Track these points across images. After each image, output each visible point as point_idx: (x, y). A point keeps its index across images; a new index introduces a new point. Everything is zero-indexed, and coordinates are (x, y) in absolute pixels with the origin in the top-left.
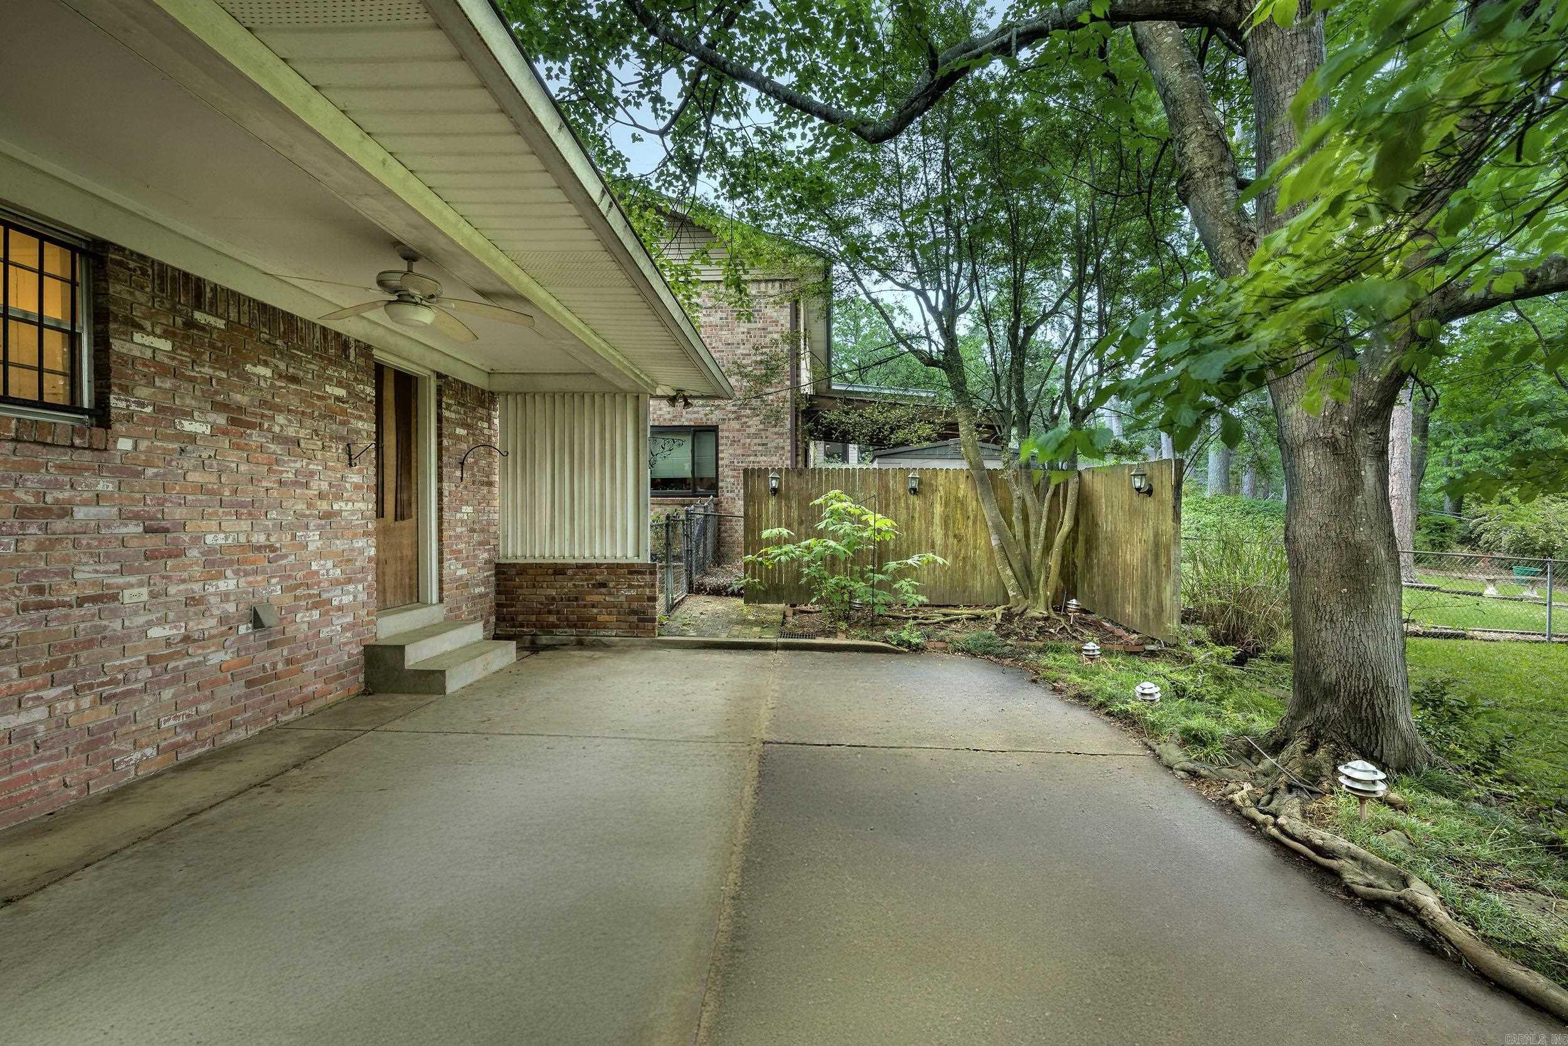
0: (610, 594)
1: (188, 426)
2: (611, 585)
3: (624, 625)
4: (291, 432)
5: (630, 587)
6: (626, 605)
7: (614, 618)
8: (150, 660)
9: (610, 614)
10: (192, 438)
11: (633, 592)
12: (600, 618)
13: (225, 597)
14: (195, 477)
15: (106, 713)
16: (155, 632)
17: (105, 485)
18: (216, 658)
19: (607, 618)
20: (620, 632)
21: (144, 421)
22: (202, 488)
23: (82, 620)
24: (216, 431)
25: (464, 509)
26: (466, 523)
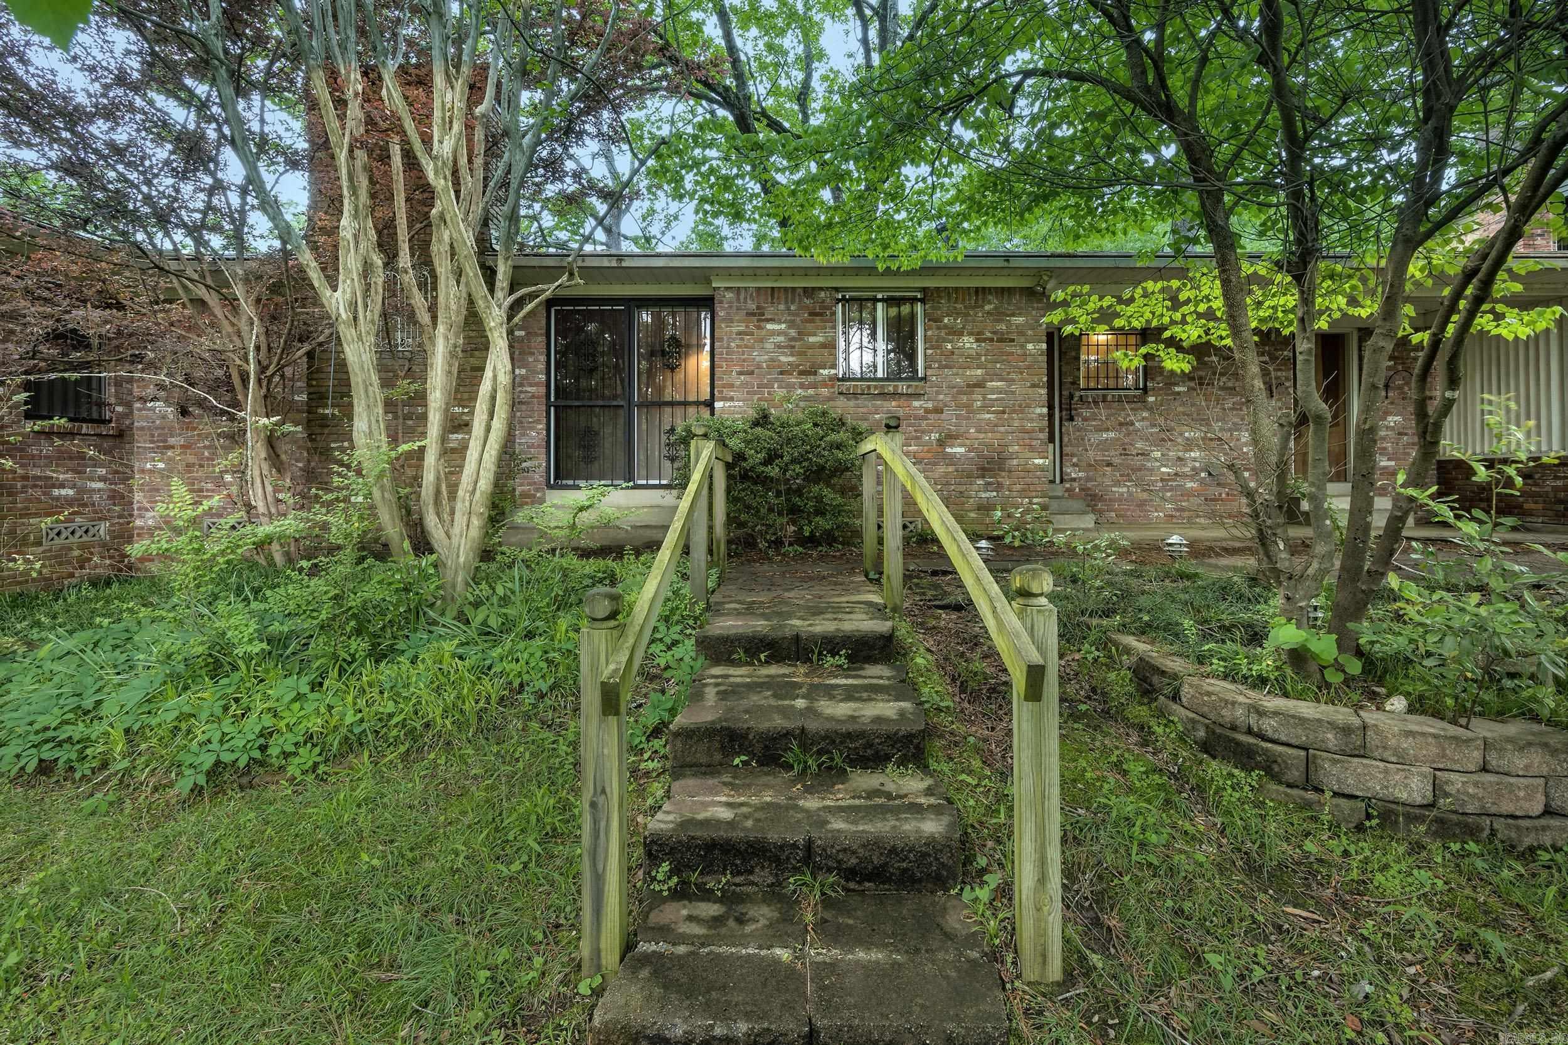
0: (1536, 485)
1: (1177, 389)
2: (1537, 476)
3: (1550, 513)
4: (1230, 384)
5: (1556, 478)
6: (1551, 495)
7: (1540, 506)
8: (1162, 480)
9: (1536, 503)
10: (1179, 393)
11: (1559, 483)
12: (1526, 506)
13: (1194, 460)
14: (1181, 409)
15: (1145, 496)
16: (1163, 469)
17: (1145, 414)
18: (1189, 485)
19: (1533, 506)
20: (1546, 519)
21: (1160, 389)
22: (1184, 414)
23: (1137, 461)
24: (1190, 389)
25: (1390, 418)
26: (1392, 429)
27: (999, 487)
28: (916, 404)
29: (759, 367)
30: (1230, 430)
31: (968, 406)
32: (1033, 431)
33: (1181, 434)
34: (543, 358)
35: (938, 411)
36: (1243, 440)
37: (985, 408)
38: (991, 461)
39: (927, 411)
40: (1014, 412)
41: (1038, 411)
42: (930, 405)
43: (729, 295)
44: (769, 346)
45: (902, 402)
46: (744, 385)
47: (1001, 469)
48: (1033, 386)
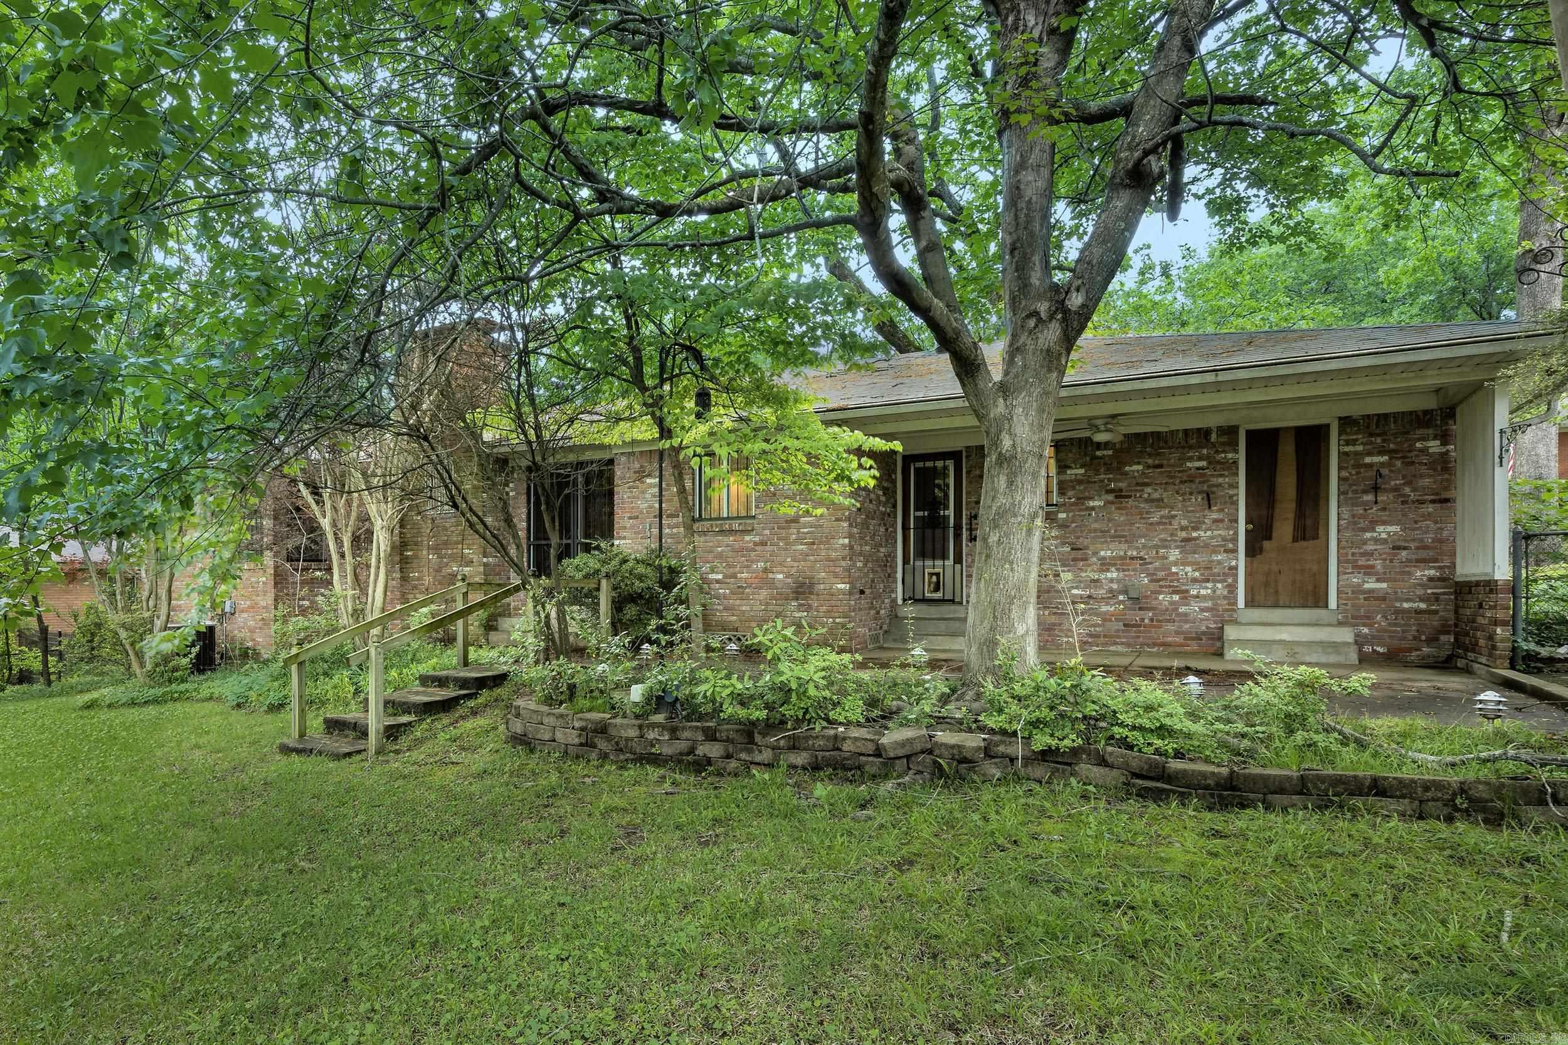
1: (1091, 504)
4: (1156, 495)
8: (1072, 603)
10: (1093, 508)
13: (1112, 580)
14: (1095, 525)
15: (1054, 619)
16: (1075, 592)
17: (1055, 532)
18: (1105, 608)
21: (1071, 504)
22: (1100, 530)
23: (1046, 583)
24: (1107, 502)
25: (1380, 529)
26: (1385, 541)
27: (809, 608)
28: (747, 538)
29: (641, 512)
30: (1157, 547)
31: (785, 539)
32: (837, 560)
33: (1095, 553)
34: (525, 510)
35: (763, 543)
36: (1172, 558)
37: (799, 540)
38: (802, 585)
39: (755, 544)
40: (821, 543)
41: (841, 541)
42: (757, 539)
43: (623, 459)
44: (648, 496)
45: (738, 537)
46: (632, 527)
47: (811, 593)
48: (837, 520)
